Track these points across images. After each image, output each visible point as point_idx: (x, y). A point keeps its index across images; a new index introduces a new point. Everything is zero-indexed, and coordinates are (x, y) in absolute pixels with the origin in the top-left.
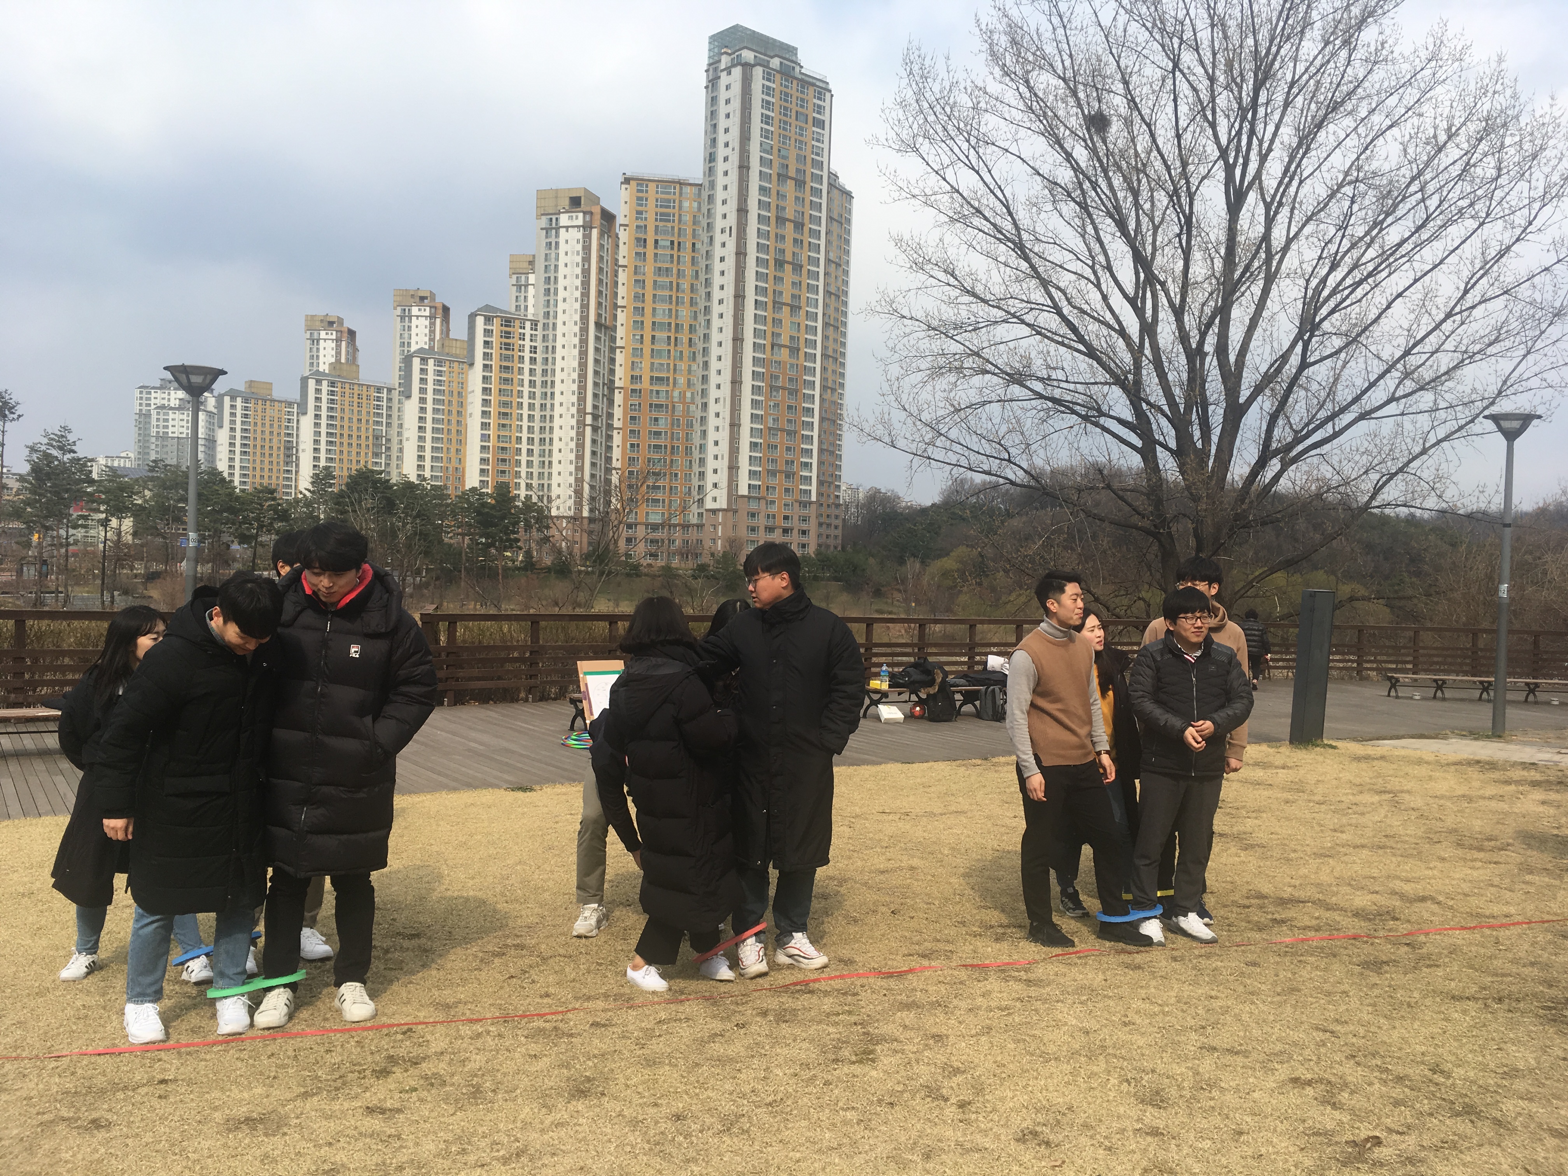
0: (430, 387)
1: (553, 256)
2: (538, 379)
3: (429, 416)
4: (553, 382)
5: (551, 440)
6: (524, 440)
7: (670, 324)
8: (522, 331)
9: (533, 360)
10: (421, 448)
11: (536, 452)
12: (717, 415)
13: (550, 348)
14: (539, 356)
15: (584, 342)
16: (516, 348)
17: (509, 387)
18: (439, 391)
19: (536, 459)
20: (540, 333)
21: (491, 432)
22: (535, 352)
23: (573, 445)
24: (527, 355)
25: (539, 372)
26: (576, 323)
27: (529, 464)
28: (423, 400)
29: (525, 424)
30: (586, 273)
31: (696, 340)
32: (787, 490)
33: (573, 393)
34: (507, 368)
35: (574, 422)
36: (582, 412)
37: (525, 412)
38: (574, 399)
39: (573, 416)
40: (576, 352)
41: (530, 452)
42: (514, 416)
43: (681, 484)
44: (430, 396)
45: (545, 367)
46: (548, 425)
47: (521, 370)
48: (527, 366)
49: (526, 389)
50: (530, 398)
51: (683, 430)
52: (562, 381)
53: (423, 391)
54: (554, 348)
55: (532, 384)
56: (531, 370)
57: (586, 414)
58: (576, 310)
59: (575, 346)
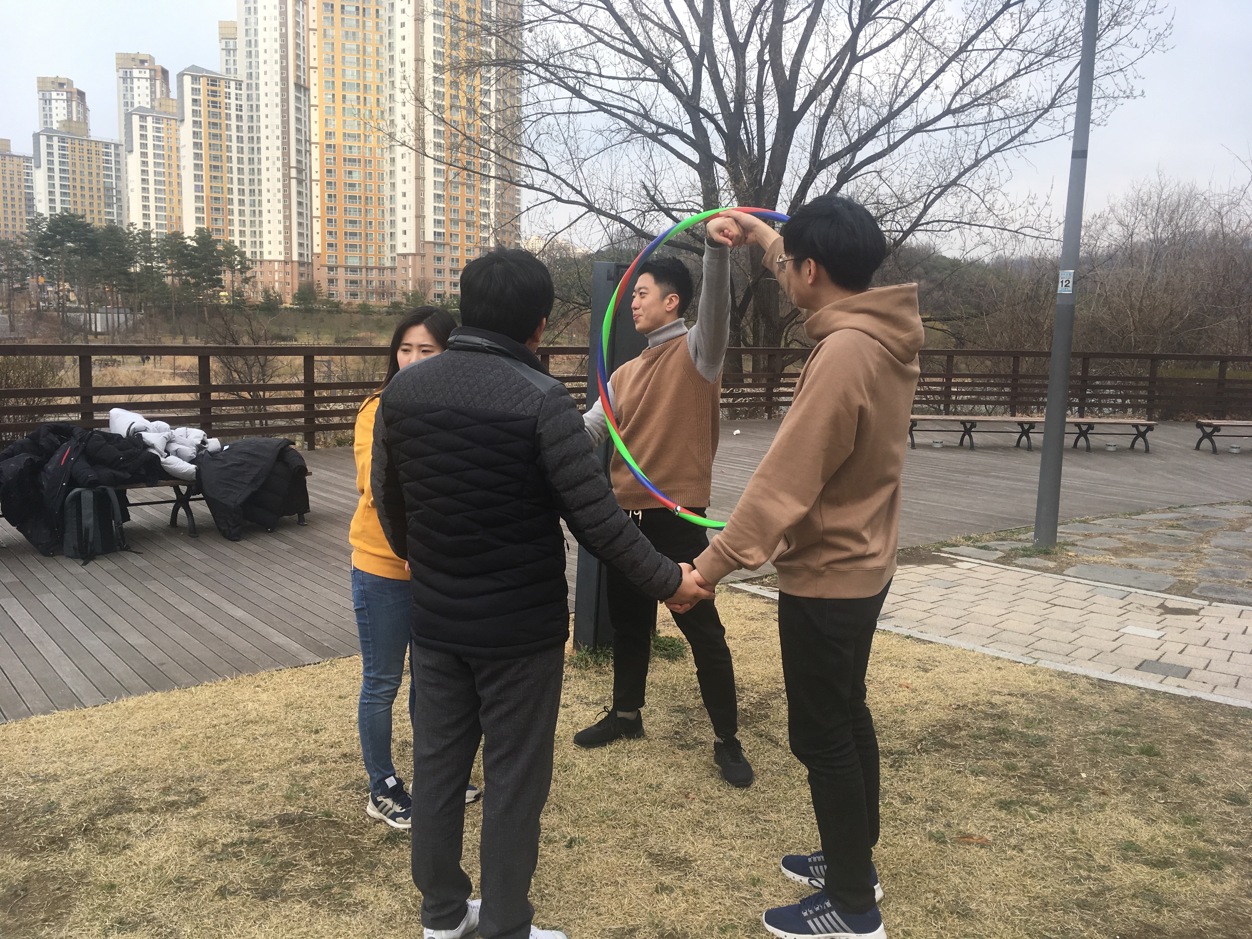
0: (150, 142)
1: (252, 20)
2: (245, 135)
3: (151, 169)
4: (259, 138)
5: (260, 191)
6: (235, 191)
7: (358, 85)
8: (227, 90)
9: (239, 118)
10: (146, 199)
11: (247, 202)
12: (404, 169)
13: (254, 107)
14: (245, 114)
15: (285, 101)
16: (223, 106)
17: (218, 142)
18: (159, 146)
19: (247, 209)
20: (244, 92)
21: (204, 184)
22: (241, 110)
23: (280, 196)
24: (233, 113)
25: (245, 128)
26: (277, 84)
27: (242, 213)
28: (144, 155)
29: (235, 176)
30: (284, 37)
31: (382, 100)
32: (468, 237)
33: (278, 148)
34: (215, 124)
35: (280, 175)
36: (287, 166)
37: (235, 165)
38: (279, 154)
39: (278, 170)
40: (278, 111)
41: (241, 202)
42: (225, 169)
43: (375, 231)
44: (150, 151)
45: (250, 124)
46: (256, 177)
47: (228, 127)
48: (234, 123)
49: (234, 144)
50: (238, 152)
51: (375, 182)
52: (267, 137)
53: (144, 146)
54: (258, 106)
55: (240, 139)
56: (238, 127)
57: (290, 167)
58: (276, 72)
59: (277, 105)
